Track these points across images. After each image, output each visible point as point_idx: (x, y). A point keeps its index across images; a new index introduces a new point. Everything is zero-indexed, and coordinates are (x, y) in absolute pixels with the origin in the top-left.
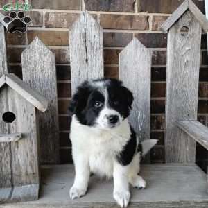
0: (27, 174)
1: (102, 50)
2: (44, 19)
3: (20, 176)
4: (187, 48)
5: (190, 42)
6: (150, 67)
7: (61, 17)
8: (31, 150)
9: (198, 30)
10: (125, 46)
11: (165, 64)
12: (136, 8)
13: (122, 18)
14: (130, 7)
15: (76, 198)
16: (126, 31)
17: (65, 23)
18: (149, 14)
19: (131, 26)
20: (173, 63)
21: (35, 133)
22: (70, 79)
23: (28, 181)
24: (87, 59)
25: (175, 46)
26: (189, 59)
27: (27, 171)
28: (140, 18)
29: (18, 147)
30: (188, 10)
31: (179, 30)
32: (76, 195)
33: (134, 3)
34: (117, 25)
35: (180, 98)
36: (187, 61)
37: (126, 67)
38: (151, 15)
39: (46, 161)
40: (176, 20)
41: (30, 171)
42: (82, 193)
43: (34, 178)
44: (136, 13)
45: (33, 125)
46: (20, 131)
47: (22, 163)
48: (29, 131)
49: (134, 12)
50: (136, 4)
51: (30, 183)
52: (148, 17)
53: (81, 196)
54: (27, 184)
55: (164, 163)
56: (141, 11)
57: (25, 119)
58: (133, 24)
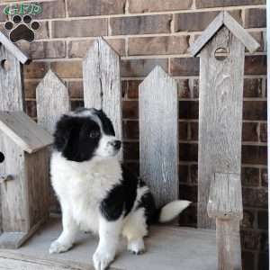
0: (16, 221)
1: (118, 82)
2: (68, 49)
3: (9, 221)
4: (225, 76)
5: (229, 68)
7: (85, 45)
8: (20, 194)
9: (239, 52)
10: (146, 76)
12: (172, 27)
13: (155, 41)
14: (165, 26)
15: (54, 253)
16: (160, 57)
18: (189, 34)
19: (166, 50)
21: (23, 175)
23: (17, 228)
24: (101, 94)
25: (207, 74)
26: (228, 92)
27: (15, 217)
29: (6, 189)
30: (223, 25)
32: (55, 250)
33: (170, 21)
34: (148, 50)
35: (217, 143)
36: (225, 93)
38: (193, 34)
40: (206, 40)
41: (19, 217)
42: (62, 249)
43: (23, 225)
44: (173, 34)
46: (9, 172)
47: (10, 207)
48: (18, 173)
49: (170, 32)
50: (173, 23)
51: (19, 231)
52: (189, 37)
53: (62, 252)
54: (16, 231)
55: (196, 227)
56: (179, 31)
57: (14, 159)
58: (170, 47)
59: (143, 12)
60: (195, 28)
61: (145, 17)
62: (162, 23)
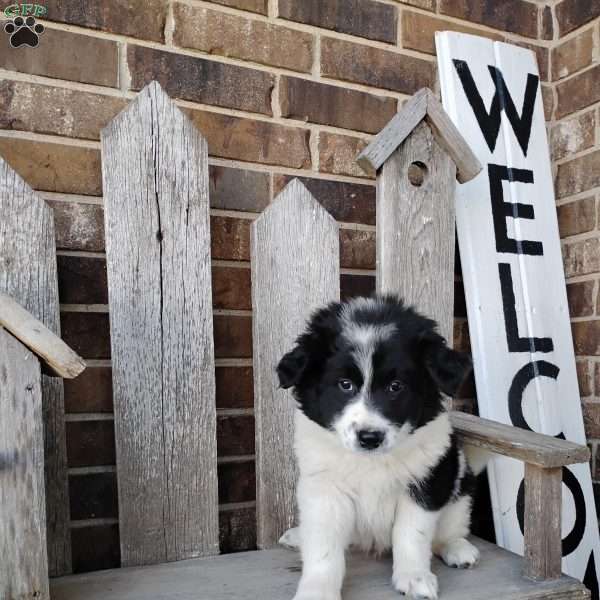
1: (206, 206)
4: (425, 220)
12: (276, 105)
13: (238, 127)
14: (261, 98)
16: (251, 167)
17: (68, 120)
18: (309, 126)
19: (266, 155)
20: (395, 256)
24: (159, 234)
25: (396, 211)
27: (9, 588)
28: (289, 133)
30: (426, 117)
31: (405, 170)
33: (272, 88)
34: (226, 146)
36: (427, 253)
37: (273, 262)
38: (316, 130)
44: (278, 119)
45: (35, 425)
49: (271, 115)
50: (276, 93)
52: (308, 134)
56: (289, 117)
57: (5, 402)
58: (273, 148)
59: (210, 52)
60: (322, 118)
61: (216, 65)
62: (255, 88)
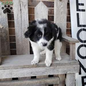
4: (62, 6)
5: (63, 4)
6: (47, 15)
11: (53, 14)
22: (14, 20)
24: (21, 10)
25: (57, 5)
26: (63, 11)
36: (62, 12)
37: (37, 13)
39: (4, 54)
